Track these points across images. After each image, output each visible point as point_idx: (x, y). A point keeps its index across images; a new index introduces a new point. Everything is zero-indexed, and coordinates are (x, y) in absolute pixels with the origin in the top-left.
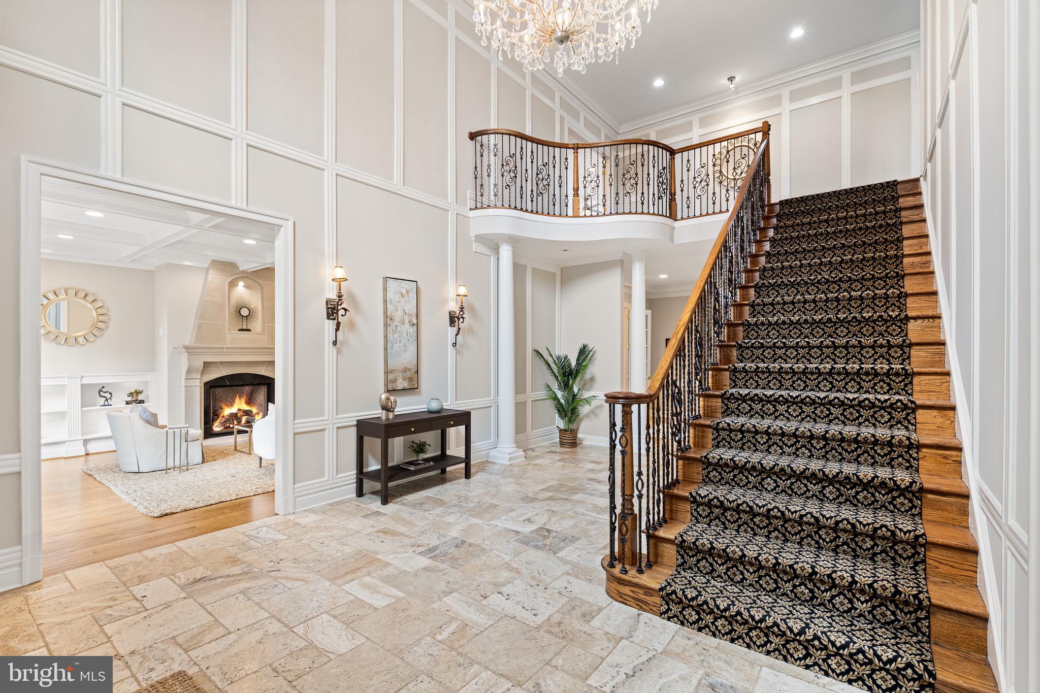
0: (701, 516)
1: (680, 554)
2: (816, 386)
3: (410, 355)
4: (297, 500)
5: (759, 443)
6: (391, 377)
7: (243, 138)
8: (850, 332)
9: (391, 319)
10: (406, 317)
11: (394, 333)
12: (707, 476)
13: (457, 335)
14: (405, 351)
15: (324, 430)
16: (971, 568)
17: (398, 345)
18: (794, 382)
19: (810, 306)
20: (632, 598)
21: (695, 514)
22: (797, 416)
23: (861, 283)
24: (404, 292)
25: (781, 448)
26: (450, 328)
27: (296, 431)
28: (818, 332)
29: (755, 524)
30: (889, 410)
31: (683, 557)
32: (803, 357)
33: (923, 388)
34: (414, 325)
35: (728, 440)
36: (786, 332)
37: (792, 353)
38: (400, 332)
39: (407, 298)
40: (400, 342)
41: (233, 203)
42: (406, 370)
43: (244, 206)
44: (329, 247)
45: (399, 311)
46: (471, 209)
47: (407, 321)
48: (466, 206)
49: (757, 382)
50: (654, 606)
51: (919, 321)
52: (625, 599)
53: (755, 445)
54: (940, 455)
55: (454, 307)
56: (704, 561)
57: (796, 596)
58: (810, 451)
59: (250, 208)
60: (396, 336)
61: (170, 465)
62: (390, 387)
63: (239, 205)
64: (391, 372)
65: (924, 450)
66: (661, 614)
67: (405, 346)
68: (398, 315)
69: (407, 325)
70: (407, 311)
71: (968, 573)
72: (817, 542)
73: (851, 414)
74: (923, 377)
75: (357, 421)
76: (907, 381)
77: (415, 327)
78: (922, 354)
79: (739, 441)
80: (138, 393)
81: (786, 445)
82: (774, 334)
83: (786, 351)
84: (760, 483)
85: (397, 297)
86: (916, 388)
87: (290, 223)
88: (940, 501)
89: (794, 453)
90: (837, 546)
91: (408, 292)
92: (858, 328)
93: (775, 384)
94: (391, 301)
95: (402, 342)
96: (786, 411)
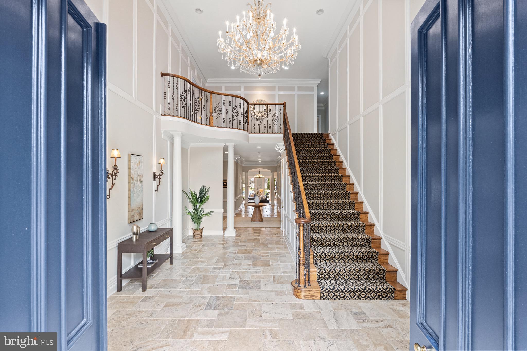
0: (317, 259)
1: (318, 275)
2: (330, 208)
3: (139, 200)
5: (323, 230)
6: (132, 214)
8: (332, 188)
9: (133, 179)
10: (139, 177)
11: (134, 187)
12: (312, 245)
13: (159, 185)
14: (138, 198)
16: (386, 259)
18: (324, 207)
19: (317, 178)
20: (309, 296)
21: (315, 259)
22: (330, 219)
23: (328, 170)
24: (138, 162)
25: (330, 231)
26: (154, 182)
28: (323, 188)
29: (335, 259)
30: (354, 215)
31: (319, 276)
32: (322, 197)
33: (357, 207)
35: (313, 230)
36: (313, 188)
37: (319, 196)
38: (136, 187)
39: (139, 166)
40: (136, 192)
42: (137, 208)
45: (136, 174)
46: (162, 115)
47: (139, 180)
48: (159, 113)
49: (312, 207)
50: (318, 296)
51: (349, 185)
52: (306, 297)
53: (322, 231)
54: (369, 228)
55: (155, 169)
56: (327, 275)
57: (355, 279)
58: (338, 231)
60: (134, 189)
62: (132, 220)
64: (131, 211)
65: (366, 227)
66: (321, 298)
67: (138, 194)
68: (135, 176)
69: (139, 182)
70: (139, 174)
71: (386, 260)
72: (353, 260)
73: (344, 217)
74: (357, 204)
75: (118, 244)
76: (354, 205)
77: (142, 183)
78: (353, 196)
79: (317, 230)
81: (332, 230)
82: (309, 188)
83: (317, 195)
84: (330, 244)
85: (135, 166)
86: (356, 207)
88: (375, 241)
89: (334, 232)
90: (358, 260)
92: (334, 187)
93: (318, 208)
94: (133, 168)
95: (137, 193)
96: (326, 217)
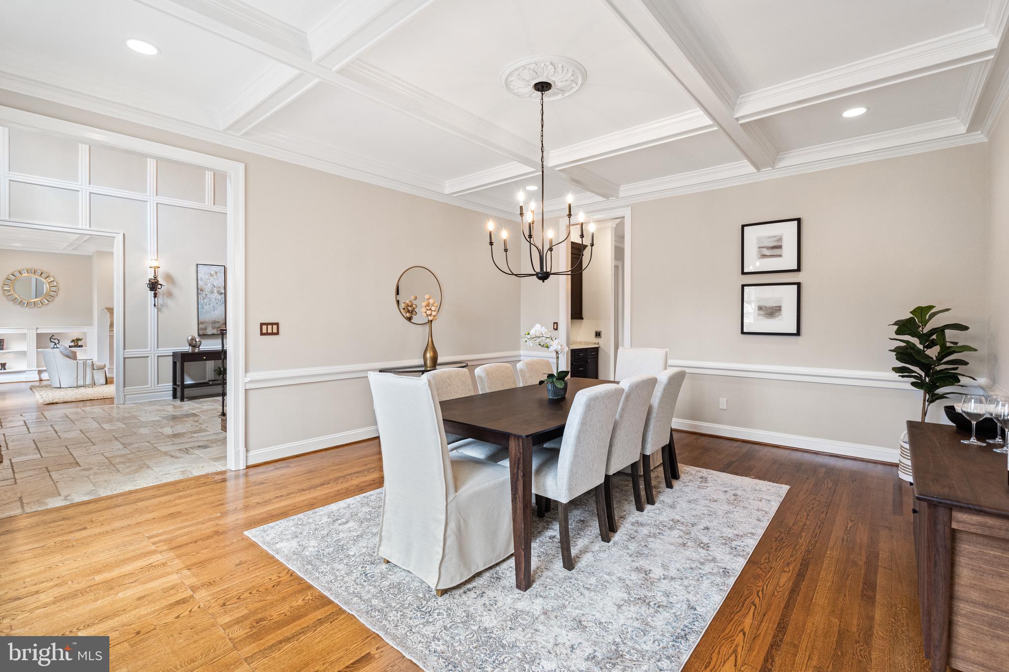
3: (218, 313)
4: (126, 396)
6: (201, 326)
7: (87, 190)
9: (201, 290)
10: (215, 289)
11: (204, 298)
14: (214, 310)
15: (148, 357)
17: (208, 306)
24: (213, 273)
27: (125, 356)
34: (222, 293)
38: (209, 298)
39: (215, 277)
40: (210, 305)
41: (80, 227)
42: (214, 322)
43: (88, 228)
44: (151, 246)
45: (209, 285)
47: (216, 291)
59: (91, 229)
60: (206, 301)
61: (81, 383)
62: (201, 333)
63: (84, 227)
64: (202, 323)
67: (214, 307)
68: (208, 288)
69: (216, 294)
70: (215, 285)
75: (173, 352)
77: (223, 295)
80: (78, 340)
85: (207, 277)
87: (121, 236)
91: (216, 273)
94: (202, 279)
95: (212, 305)
